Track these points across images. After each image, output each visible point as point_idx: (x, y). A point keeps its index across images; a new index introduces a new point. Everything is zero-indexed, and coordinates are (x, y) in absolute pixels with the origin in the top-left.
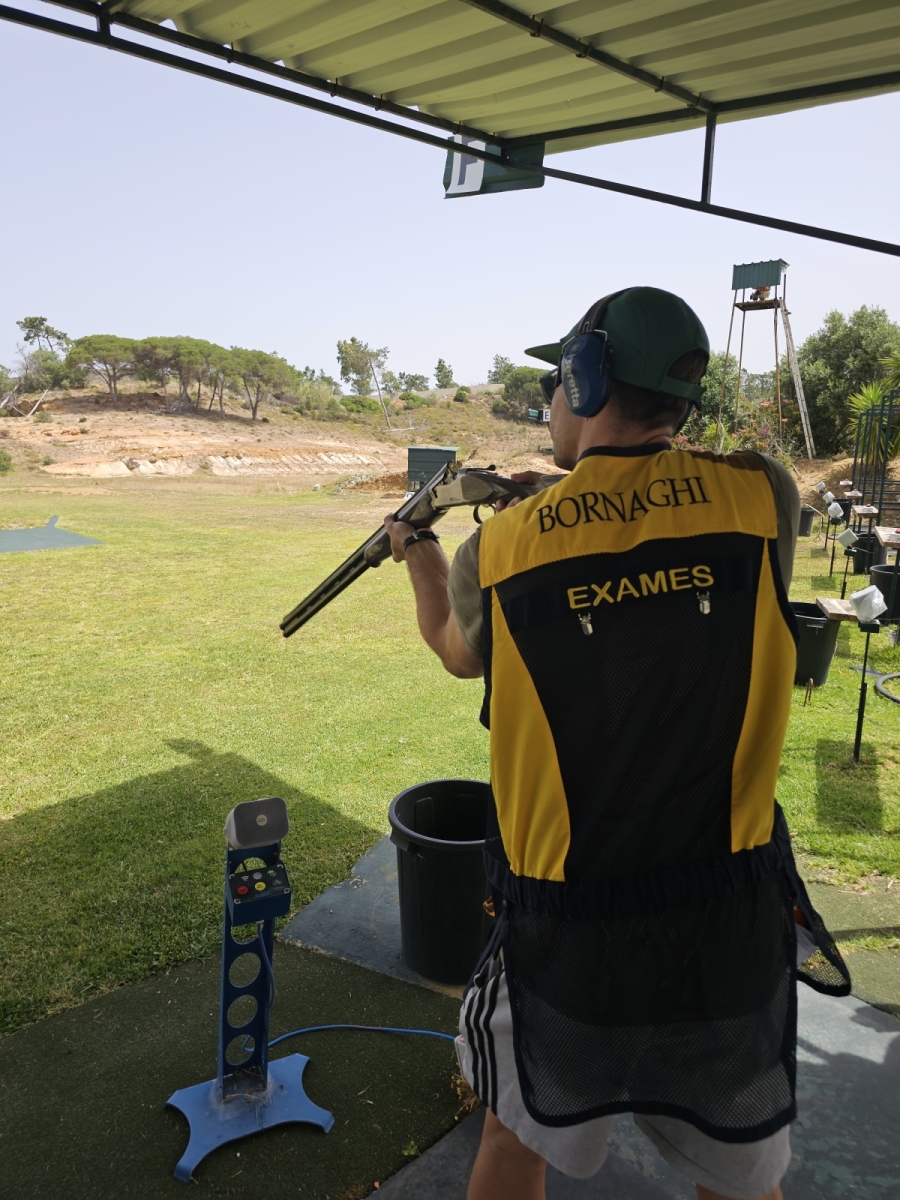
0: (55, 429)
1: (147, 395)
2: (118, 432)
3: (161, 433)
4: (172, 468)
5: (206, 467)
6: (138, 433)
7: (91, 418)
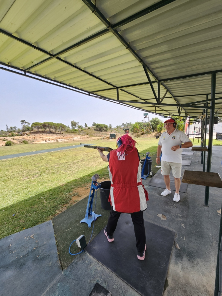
0: (32, 137)
1: (43, 131)
2: (41, 137)
3: (48, 136)
4: (52, 141)
5: (57, 141)
6: (45, 137)
7: (36, 135)
